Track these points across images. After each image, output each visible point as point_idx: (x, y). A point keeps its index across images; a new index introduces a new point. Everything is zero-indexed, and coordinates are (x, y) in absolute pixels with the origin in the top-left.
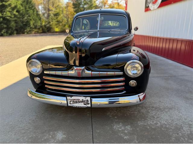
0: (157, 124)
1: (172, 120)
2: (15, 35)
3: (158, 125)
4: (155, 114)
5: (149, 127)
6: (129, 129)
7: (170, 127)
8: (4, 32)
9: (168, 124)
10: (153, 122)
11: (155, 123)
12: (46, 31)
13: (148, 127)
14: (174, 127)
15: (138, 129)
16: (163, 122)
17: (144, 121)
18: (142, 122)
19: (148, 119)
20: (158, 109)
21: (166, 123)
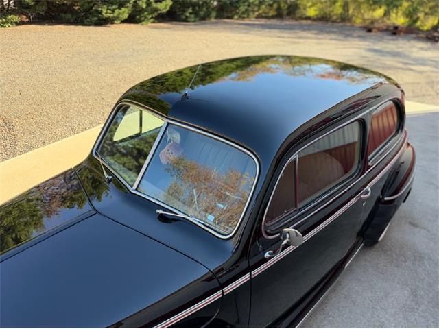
2: (213, 20)
8: (190, 13)
12: (285, 12)
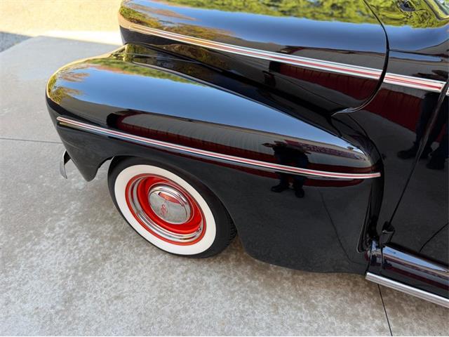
0: (52, 229)
1: (32, 267)
3: (47, 230)
4: (77, 244)
5: (55, 214)
6: (76, 185)
7: (24, 248)
9: (32, 251)
10: (61, 227)
11: (54, 228)
13: (55, 212)
14: (16, 256)
15: (65, 196)
16: (44, 246)
17: (76, 213)
18: (75, 209)
19: (74, 223)
20: (92, 265)
21: (37, 247)
